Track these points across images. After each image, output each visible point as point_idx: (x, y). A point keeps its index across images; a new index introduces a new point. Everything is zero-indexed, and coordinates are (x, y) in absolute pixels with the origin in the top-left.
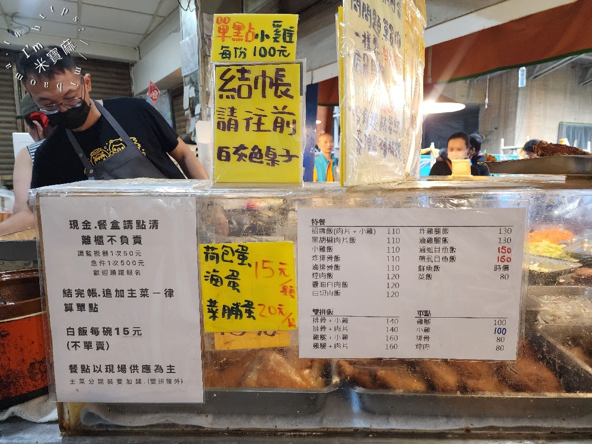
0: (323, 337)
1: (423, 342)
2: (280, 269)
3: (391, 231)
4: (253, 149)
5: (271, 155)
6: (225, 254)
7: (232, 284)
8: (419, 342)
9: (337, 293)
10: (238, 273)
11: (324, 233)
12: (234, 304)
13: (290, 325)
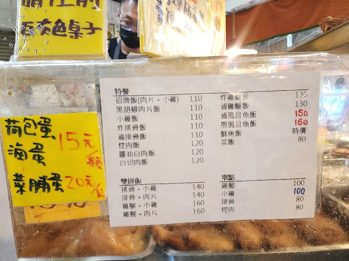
0: (132, 206)
1: (228, 205)
2: (85, 140)
3: (194, 99)
4: (57, 23)
5: (75, 28)
6: (28, 127)
7: (37, 157)
8: (224, 206)
9: (144, 162)
10: (42, 146)
11: (128, 102)
12: (40, 178)
13: (99, 196)
